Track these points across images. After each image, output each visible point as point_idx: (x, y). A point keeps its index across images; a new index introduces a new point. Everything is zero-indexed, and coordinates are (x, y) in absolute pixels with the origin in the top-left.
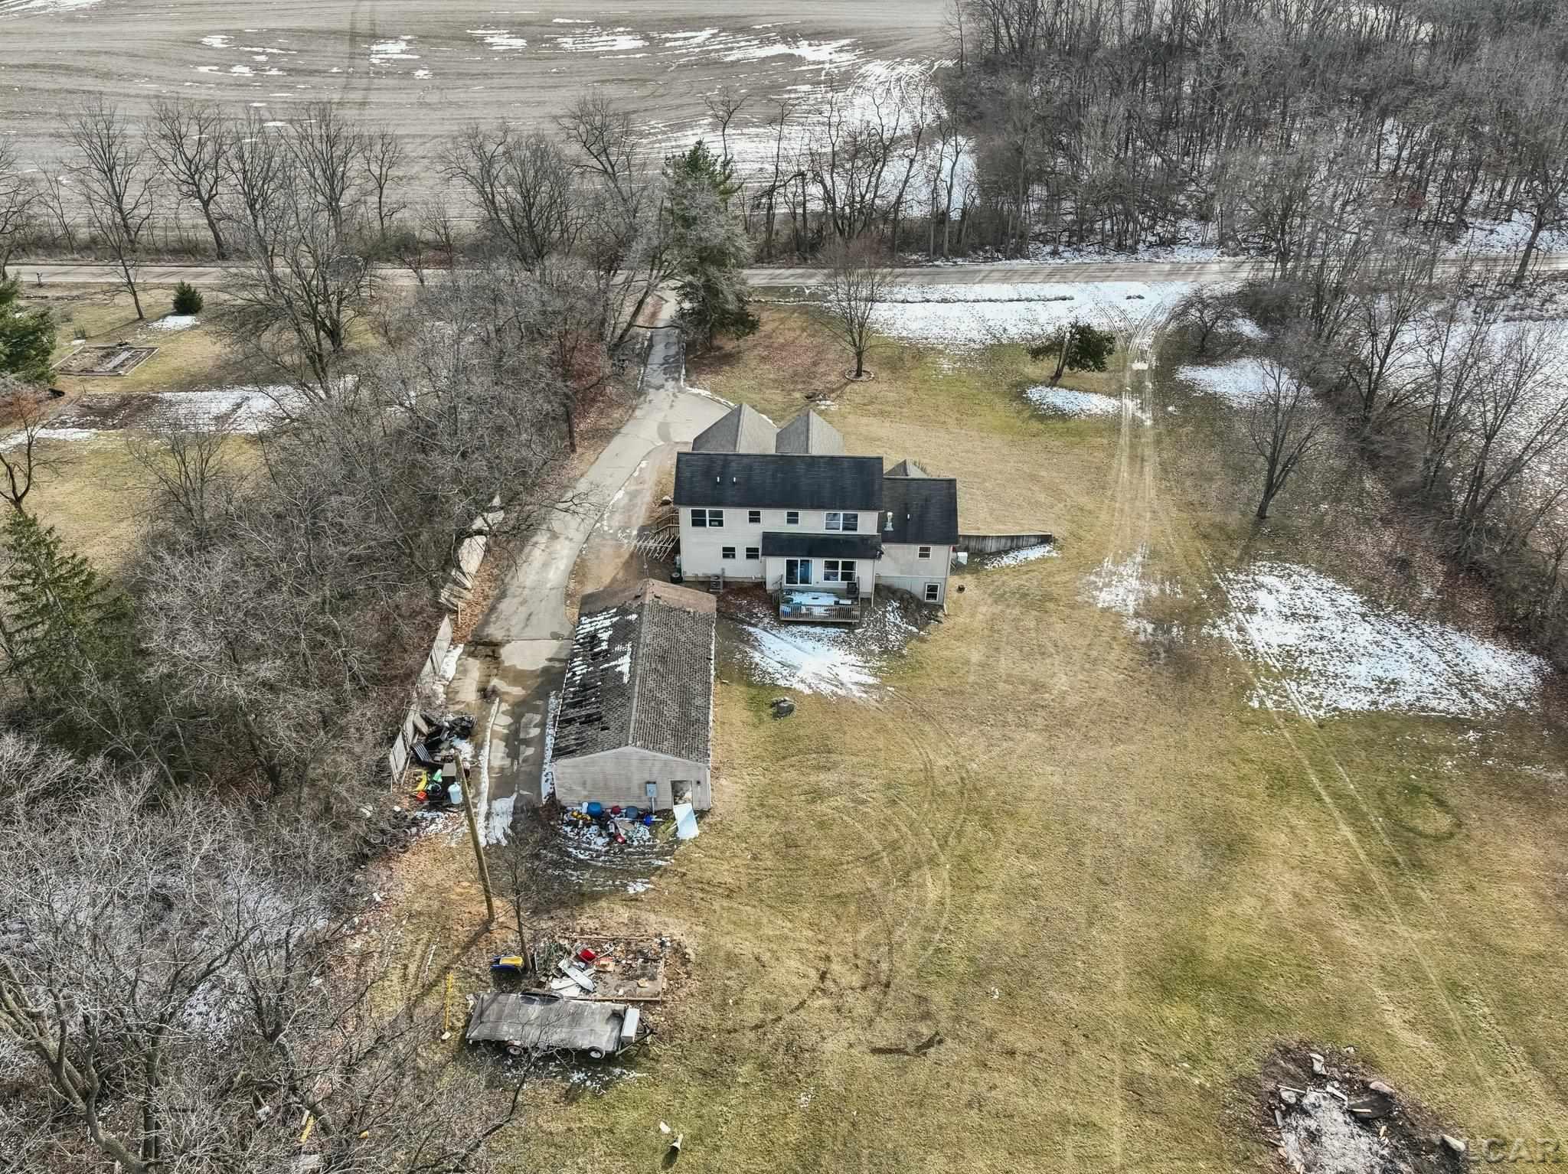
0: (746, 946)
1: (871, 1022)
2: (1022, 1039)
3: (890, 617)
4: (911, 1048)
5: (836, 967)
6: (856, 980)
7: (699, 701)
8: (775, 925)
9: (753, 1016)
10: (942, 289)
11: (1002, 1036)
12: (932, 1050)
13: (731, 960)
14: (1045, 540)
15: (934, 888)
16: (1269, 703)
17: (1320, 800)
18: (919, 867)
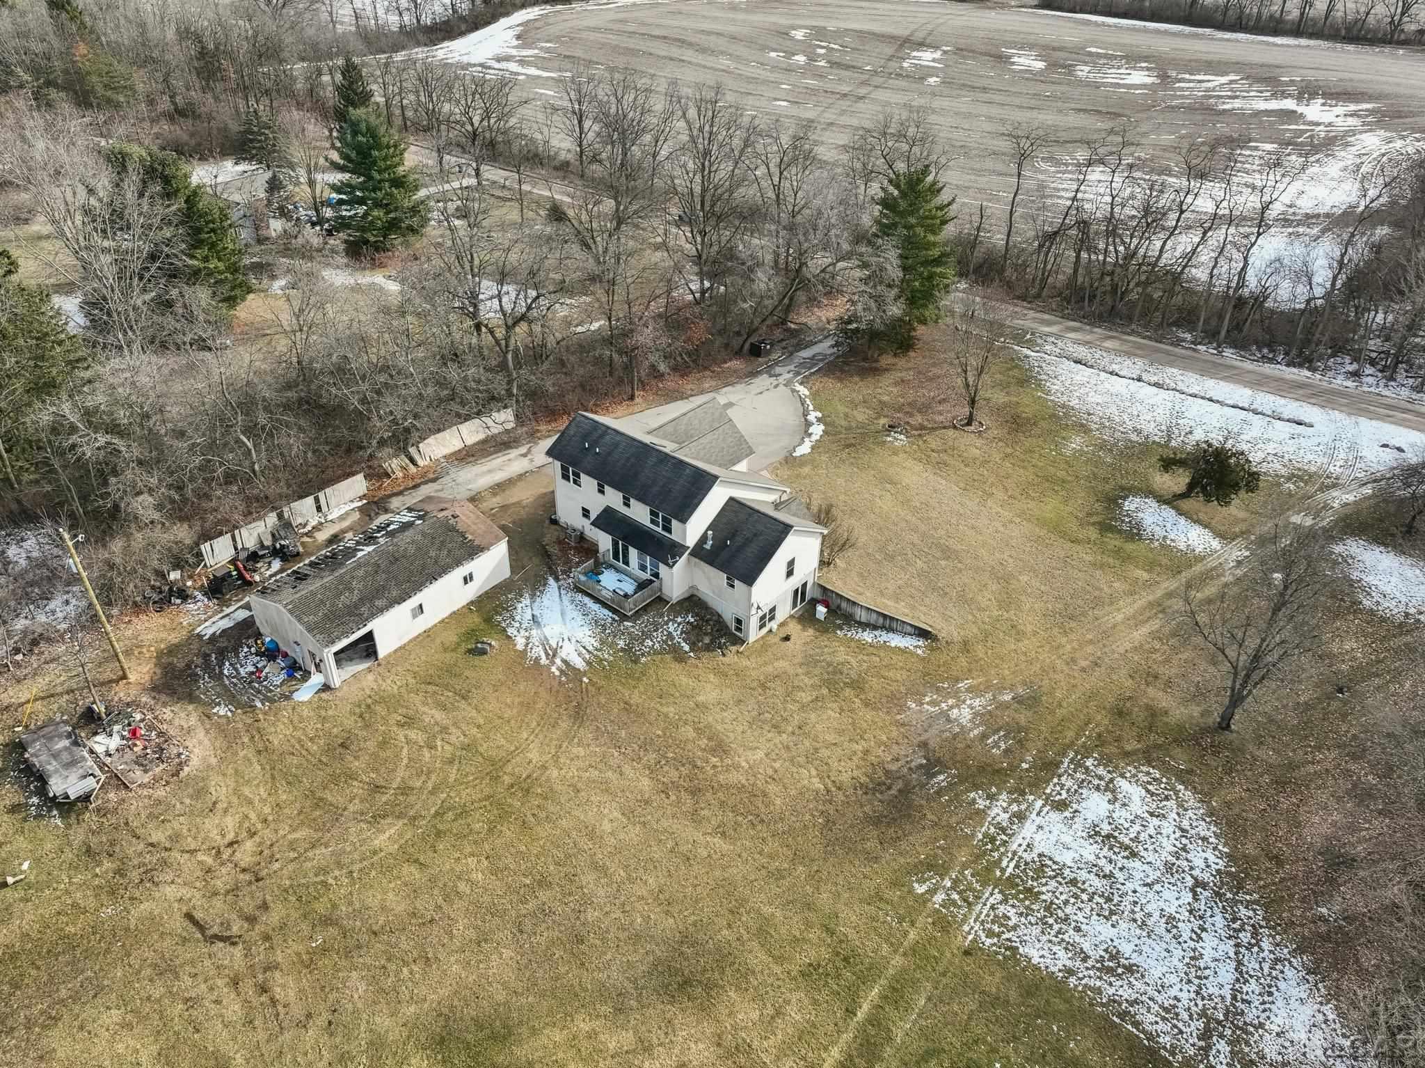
0: (220, 789)
1: (216, 894)
2: (286, 987)
3: (671, 627)
4: (209, 933)
5: (249, 845)
6: (247, 861)
7: (379, 603)
8: (256, 792)
10: (1172, 374)
11: (277, 974)
12: (221, 945)
14: (923, 634)
15: (386, 838)
16: (939, 897)
17: (850, 1012)
18: (400, 816)
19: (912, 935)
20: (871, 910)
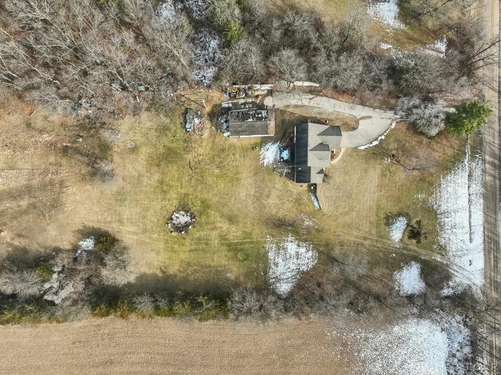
0: (204, 144)
1: (194, 161)
4: (190, 166)
5: (202, 157)
6: (200, 159)
8: (208, 149)
9: (193, 145)
11: (193, 178)
12: (190, 169)
13: (202, 142)
15: (217, 171)
16: (269, 239)
17: (244, 239)
18: (220, 170)
19: (260, 239)
20: (259, 233)
